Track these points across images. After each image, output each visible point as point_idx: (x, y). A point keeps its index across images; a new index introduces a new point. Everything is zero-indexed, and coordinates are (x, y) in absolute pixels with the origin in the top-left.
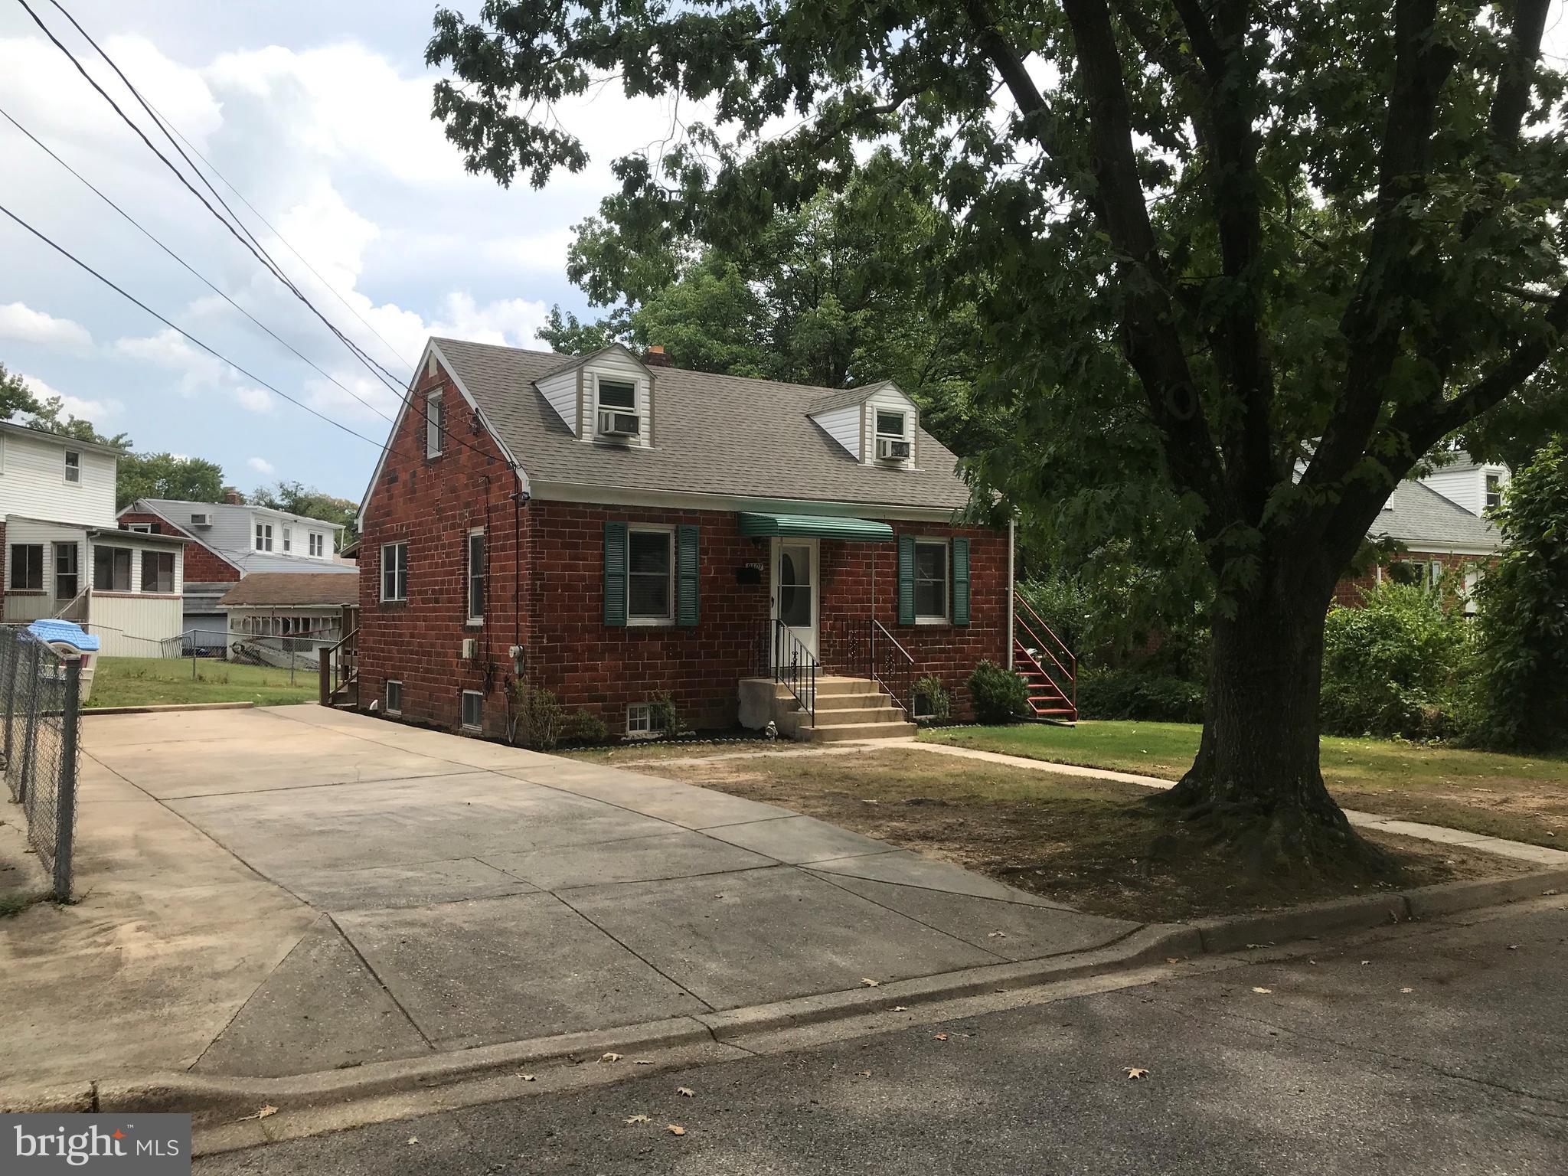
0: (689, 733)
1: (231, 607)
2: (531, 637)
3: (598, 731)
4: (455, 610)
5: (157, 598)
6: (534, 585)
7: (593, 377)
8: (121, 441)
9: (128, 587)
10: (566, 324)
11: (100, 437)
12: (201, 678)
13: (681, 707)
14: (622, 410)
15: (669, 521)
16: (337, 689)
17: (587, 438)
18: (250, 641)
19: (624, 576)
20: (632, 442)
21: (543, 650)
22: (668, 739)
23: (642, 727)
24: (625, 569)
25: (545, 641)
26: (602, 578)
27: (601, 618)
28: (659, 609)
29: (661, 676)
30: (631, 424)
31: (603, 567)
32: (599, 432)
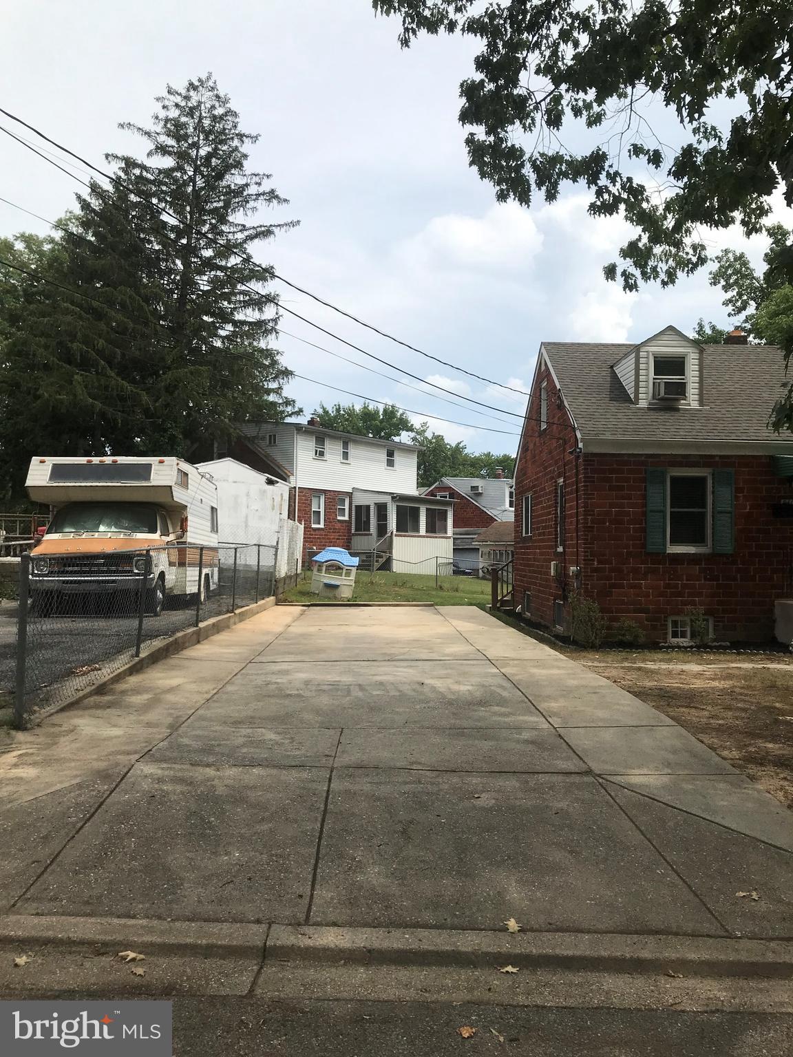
0: (723, 644)
1: (481, 543)
2: (584, 560)
3: (636, 636)
4: (549, 540)
5: (436, 537)
6: (585, 519)
7: (648, 355)
8: (461, 445)
9: (417, 530)
10: (708, 331)
11: (448, 444)
12: (441, 587)
13: (719, 622)
14: (675, 378)
15: (706, 465)
16: (503, 597)
17: (643, 404)
18: (492, 566)
19: (664, 512)
20: (682, 404)
21: (596, 570)
22: (698, 647)
23: (683, 636)
24: (665, 506)
25: (596, 563)
26: (644, 514)
27: (644, 546)
28: (698, 539)
29: (700, 595)
30: (680, 389)
31: (645, 505)
32: (654, 398)
